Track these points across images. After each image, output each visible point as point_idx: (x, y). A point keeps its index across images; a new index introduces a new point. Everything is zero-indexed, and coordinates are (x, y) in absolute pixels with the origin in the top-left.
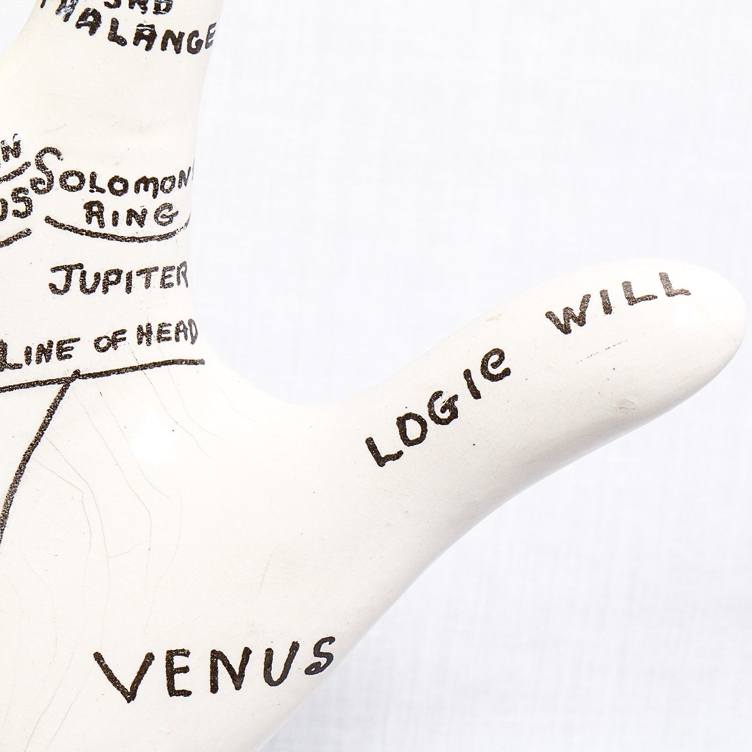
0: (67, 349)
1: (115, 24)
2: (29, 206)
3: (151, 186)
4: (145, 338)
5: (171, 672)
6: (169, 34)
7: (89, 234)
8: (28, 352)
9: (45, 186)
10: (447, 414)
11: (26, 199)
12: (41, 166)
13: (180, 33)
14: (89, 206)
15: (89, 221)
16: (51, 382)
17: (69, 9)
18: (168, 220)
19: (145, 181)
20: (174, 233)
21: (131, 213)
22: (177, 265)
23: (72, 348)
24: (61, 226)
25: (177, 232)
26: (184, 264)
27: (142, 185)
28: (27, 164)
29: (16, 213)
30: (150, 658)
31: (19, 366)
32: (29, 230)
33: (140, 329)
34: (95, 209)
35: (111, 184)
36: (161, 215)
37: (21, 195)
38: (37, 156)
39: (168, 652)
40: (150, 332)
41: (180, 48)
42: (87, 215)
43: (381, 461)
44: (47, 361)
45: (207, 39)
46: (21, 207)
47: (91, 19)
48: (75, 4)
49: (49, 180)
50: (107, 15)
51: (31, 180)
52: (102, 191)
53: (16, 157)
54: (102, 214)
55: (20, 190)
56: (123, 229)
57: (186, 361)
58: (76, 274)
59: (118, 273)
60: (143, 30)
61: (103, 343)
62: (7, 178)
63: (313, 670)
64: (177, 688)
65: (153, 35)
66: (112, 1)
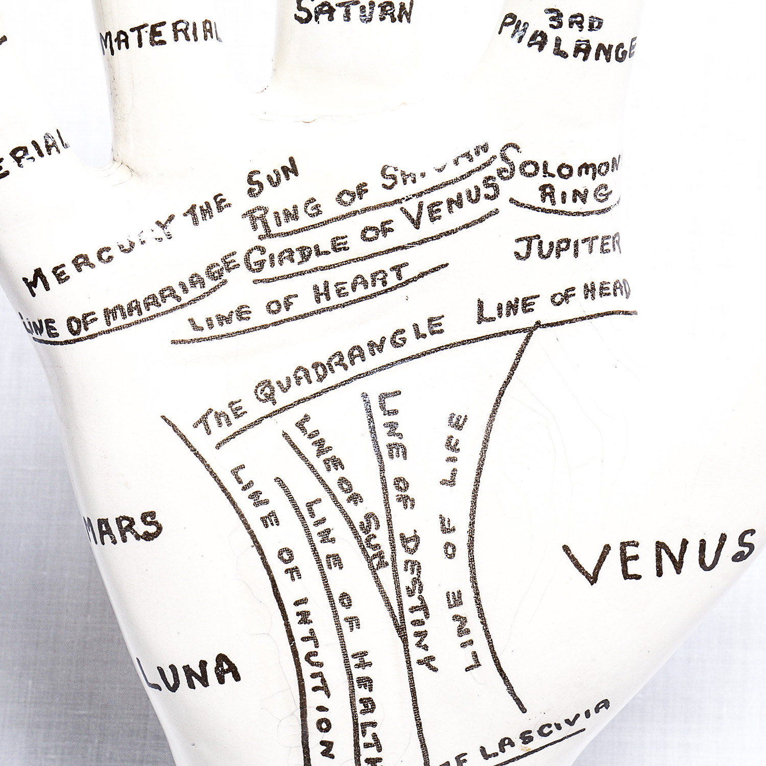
0: (529, 304)
1: (558, 41)
2: (496, 190)
3: (591, 170)
4: (590, 294)
5: (625, 560)
6: (601, 47)
7: (544, 210)
8: (500, 308)
9: (509, 174)
11: (494, 185)
12: (505, 158)
13: (609, 45)
14: (543, 188)
15: (544, 200)
16: (519, 331)
17: (522, 33)
18: (604, 197)
19: (585, 167)
20: (609, 209)
21: (576, 193)
22: (612, 235)
23: (534, 303)
24: (522, 205)
25: (611, 207)
26: (617, 234)
28: (494, 157)
29: (487, 197)
30: (607, 548)
31: (493, 319)
32: (497, 209)
33: (586, 286)
34: (548, 190)
35: (559, 170)
36: (599, 193)
37: (490, 182)
38: (501, 151)
39: (621, 543)
40: (593, 289)
41: (610, 58)
42: (541, 196)
44: (515, 314)
45: (630, 51)
46: (491, 191)
47: (539, 39)
48: (526, 28)
49: (511, 169)
50: (552, 35)
51: (498, 170)
52: (553, 176)
53: (485, 152)
54: (553, 194)
55: (490, 178)
56: (570, 206)
57: (623, 312)
58: (535, 243)
59: (568, 241)
60: (581, 45)
61: (558, 299)
62: (479, 169)
63: (738, 557)
64: (630, 572)
65: (589, 48)
66: (555, 23)
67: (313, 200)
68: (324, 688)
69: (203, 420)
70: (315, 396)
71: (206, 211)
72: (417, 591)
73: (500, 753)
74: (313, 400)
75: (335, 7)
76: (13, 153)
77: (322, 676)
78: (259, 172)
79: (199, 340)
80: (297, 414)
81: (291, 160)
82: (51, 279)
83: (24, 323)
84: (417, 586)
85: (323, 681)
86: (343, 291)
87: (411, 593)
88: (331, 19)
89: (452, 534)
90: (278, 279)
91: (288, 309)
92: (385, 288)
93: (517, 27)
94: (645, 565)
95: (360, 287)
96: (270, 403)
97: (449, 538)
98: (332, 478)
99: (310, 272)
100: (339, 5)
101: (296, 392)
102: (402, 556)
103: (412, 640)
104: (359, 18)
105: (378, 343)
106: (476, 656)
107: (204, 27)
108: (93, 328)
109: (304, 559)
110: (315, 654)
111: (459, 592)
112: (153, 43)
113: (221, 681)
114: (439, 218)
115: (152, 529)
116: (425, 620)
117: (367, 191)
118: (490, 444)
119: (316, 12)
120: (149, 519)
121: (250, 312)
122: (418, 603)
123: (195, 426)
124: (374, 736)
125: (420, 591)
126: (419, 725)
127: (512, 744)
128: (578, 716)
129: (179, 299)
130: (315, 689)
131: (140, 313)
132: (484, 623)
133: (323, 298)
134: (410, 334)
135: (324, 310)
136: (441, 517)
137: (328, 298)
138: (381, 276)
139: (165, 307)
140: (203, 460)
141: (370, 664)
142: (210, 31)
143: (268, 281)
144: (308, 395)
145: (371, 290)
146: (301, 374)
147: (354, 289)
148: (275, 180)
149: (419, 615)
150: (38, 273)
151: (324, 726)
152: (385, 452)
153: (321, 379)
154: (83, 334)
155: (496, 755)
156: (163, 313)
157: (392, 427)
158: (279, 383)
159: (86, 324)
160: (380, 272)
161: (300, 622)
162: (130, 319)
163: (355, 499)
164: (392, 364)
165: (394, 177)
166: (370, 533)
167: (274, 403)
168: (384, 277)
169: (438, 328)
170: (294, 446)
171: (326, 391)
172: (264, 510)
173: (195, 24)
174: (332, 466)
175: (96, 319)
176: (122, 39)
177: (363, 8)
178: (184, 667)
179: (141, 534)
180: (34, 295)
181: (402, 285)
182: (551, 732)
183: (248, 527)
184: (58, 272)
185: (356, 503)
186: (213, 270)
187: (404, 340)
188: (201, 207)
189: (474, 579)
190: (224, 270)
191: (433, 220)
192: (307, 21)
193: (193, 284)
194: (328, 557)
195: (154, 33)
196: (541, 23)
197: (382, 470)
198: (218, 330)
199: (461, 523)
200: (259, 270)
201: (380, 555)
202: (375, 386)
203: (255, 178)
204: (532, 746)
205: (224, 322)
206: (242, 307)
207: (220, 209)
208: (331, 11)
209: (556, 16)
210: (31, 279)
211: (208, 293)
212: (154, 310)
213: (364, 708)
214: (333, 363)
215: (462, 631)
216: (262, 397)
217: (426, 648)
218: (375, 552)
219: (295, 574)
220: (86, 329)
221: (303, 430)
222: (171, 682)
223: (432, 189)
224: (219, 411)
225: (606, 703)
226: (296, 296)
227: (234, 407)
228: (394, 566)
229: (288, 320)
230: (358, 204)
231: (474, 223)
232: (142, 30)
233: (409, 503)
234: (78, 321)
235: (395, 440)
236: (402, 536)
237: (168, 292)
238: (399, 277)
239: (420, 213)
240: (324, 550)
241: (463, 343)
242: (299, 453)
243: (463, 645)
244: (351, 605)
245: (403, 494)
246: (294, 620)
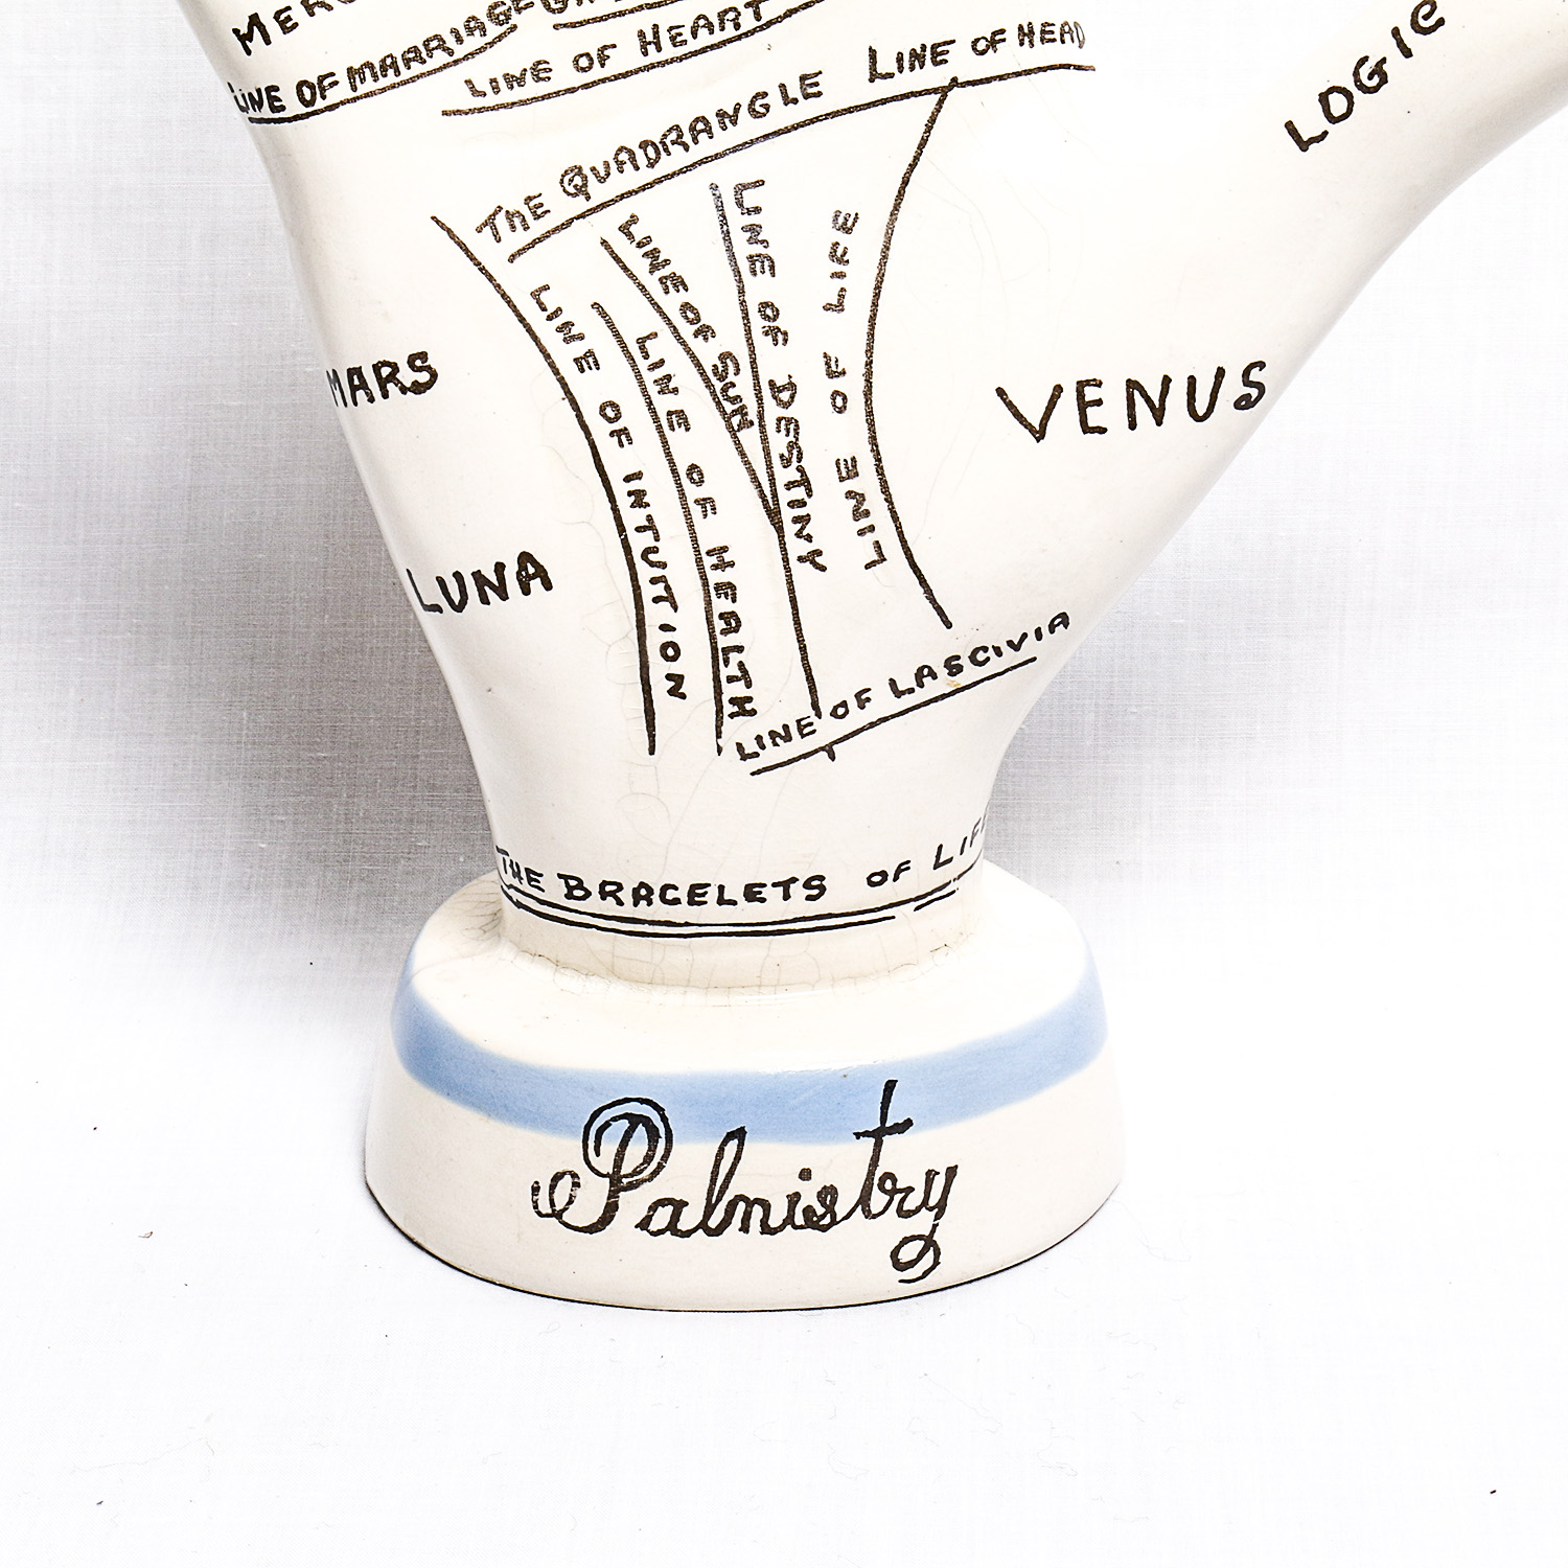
0: (942, 53)
4: (1026, 39)
5: (1083, 405)
8: (900, 58)
10: (1376, 80)
16: (928, 92)
23: (948, 52)
30: (1058, 389)
31: (891, 75)
33: (1021, 28)
39: (1078, 383)
40: (1031, 32)
43: (1304, 145)
44: (921, 68)
57: (1074, 66)
61: (981, 45)
63: (1243, 404)
64: (1091, 424)
68: (669, 598)
69: (490, 222)
70: (643, 188)
72: (794, 459)
73: (917, 689)
74: (641, 194)
77: (666, 582)
79: (480, 110)
80: (620, 213)
82: (273, 28)
83: (236, 98)
84: (795, 452)
85: (668, 588)
86: (679, 39)
87: (786, 463)
89: (841, 378)
90: (588, 22)
91: (603, 65)
92: (739, 32)
94: (1110, 412)
95: (703, 32)
96: (582, 198)
97: (838, 384)
98: (672, 302)
99: (631, 11)
101: (619, 183)
102: (773, 411)
103: (790, 529)
105: (731, 113)
106: (880, 547)
108: (334, 95)
109: (635, 416)
110: (655, 550)
111: (853, 459)
113: (526, 591)
115: (424, 377)
116: (806, 499)
118: (890, 253)
120: (418, 363)
121: (551, 70)
122: (797, 476)
123: (479, 230)
124: (741, 665)
125: (799, 460)
126: (803, 649)
127: (934, 676)
128: (1025, 636)
129: (451, 53)
130: (656, 600)
131: (397, 73)
132: (889, 500)
133: (651, 48)
134: (775, 99)
135: (652, 66)
136: (825, 355)
137: (659, 49)
138: (731, 15)
139: (431, 64)
140: (491, 278)
141: (732, 564)
143: (573, 25)
144: (635, 187)
145: (719, 36)
146: (624, 157)
147: (694, 35)
149: (799, 493)
150: (254, 20)
151: (670, 652)
152: (744, 266)
153: (651, 165)
154: (320, 104)
155: (911, 691)
156: (430, 73)
157: (753, 230)
158: (593, 169)
159: (323, 90)
160: (731, 9)
161: (632, 506)
162: (383, 82)
163: (705, 332)
164: (752, 142)
166: (727, 381)
167: (588, 198)
168: (737, 18)
169: (814, 90)
170: (617, 259)
171: (659, 181)
172: (578, 349)
174: (671, 287)
175: (336, 83)
178: (473, 574)
179: (408, 385)
180: (249, 52)
181: (761, 28)
182: (988, 659)
183: (556, 372)
184: (282, 17)
185: (706, 339)
186: (497, 11)
187: (767, 107)
189: (873, 440)
190: (513, 11)
193: (471, 32)
194: (670, 413)
197: (742, 292)
198: (506, 95)
199: (854, 365)
200: (561, 10)
201: (742, 411)
202: (728, 173)
204: (962, 679)
205: (515, 84)
206: (539, 63)
210: (244, 30)
211: (491, 44)
212: (417, 68)
213: (725, 627)
214: (668, 141)
215: (859, 513)
216: (571, 190)
217: (809, 538)
218: (736, 407)
219: (623, 437)
220: (324, 97)
221: (630, 236)
222: (456, 598)
224: (511, 211)
225: (1064, 619)
226: (614, 46)
227: (532, 204)
228: (762, 427)
229: (603, 81)
233: (780, 337)
234: (311, 87)
235: (758, 249)
236: (772, 383)
237: (435, 43)
238: (758, 17)
240: (664, 404)
241: (849, 110)
242: (625, 268)
243: (861, 533)
244: (703, 481)
245: (772, 324)
246: (624, 502)
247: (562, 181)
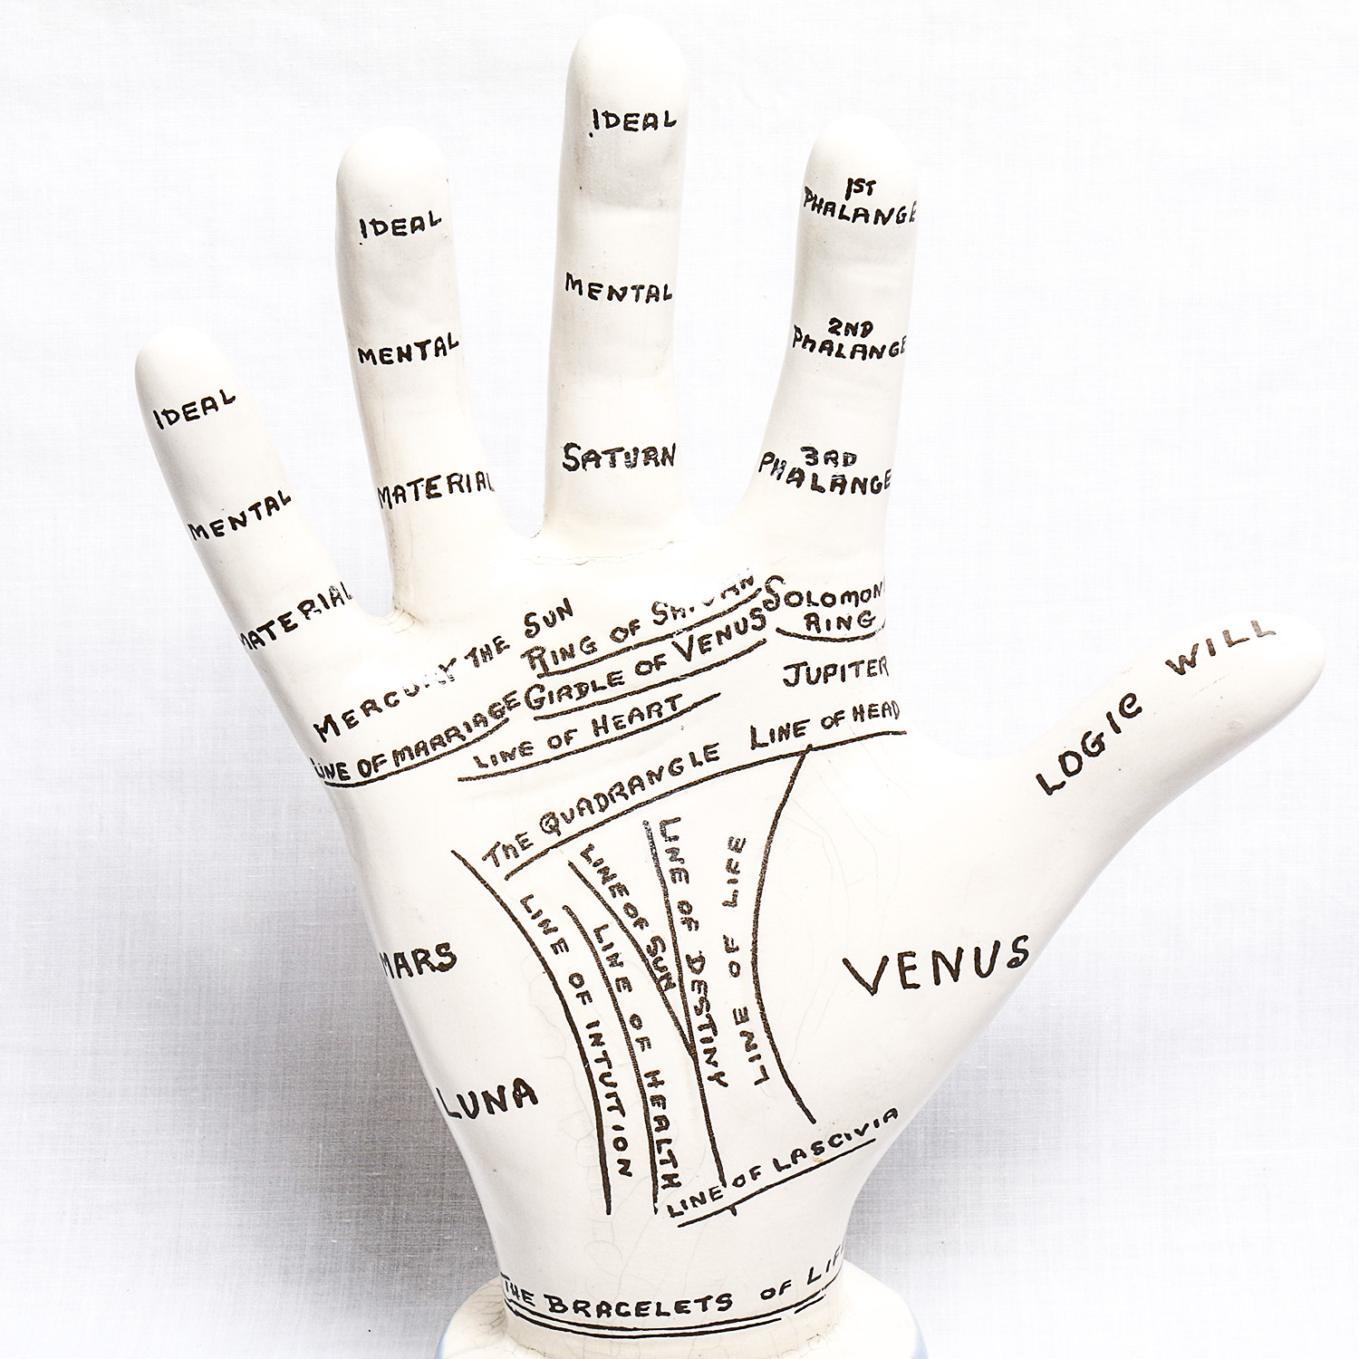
0: (802, 728)
1: (815, 476)
2: (763, 621)
3: (853, 598)
4: (859, 716)
5: (903, 970)
6: (856, 480)
7: (810, 638)
8: (772, 733)
9: (774, 605)
10: (1097, 748)
11: (761, 616)
12: (770, 590)
13: (864, 479)
14: (807, 617)
15: (809, 629)
16: (792, 755)
17: (780, 471)
18: (868, 623)
19: (848, 594)
20: (874, 634)
21: (840, 620)
22: (878, 658)
23: (805, 727)
24: (788, 634)
25: (876, 632)
26: (884, 658)
27: (846, 598)
28: (760, 590)
29: (754, 627)
30: (885, 959)
31: (766, 745)
32: (765, 639)
33: (855, 709)
34: (813, 619)
35: (823, 599)
36: (862, 619)
37: (757, 613)
38: (766, 583)
39: (899, 954)
40: (862, 711)
41: (866, 490)
42: (807, 624)
43: (1049, 791)
44: (787, 739)
45: (885, 482)
46: (758, 622)
48: (785, 466)
49: (776, 600)
50: (809, 471)
51: (763, 602)
52: (817, 605)
53: (750, 585)
54: (818, 622)
55: (756, 609)
56: (835, 633)
57: (892, 732)
58: (803, 670)
59: (835, 666)
60: (837, 480)
61: (828, 722)
62: (746, 601)
63: (1014, 963)
64: (909, 982)
65: (845, 482)
66: (811, 461)
67: (588, 638)
68: (619, 1107)
69: (492, 853)
70: (597, 826)
71: (486, 653)
72: (704, 1009)
73: (793, 1165)
74: (596, 830)
75: (601, 455)
76: (301, 607)
77: (617, 1096)
78: (535, 614)
79: (484, 777)
80: (581, 843)
81: (566, 601)
82: (341, 725)
83: (315, 768)
84: (705, 1004)
85: (618, 1101)
86: (620, 724)
87: (699, 1012)
88: (598, 466)
89: (736, 952)
90: (557, 715)
91: (568, 744)
92: (661, 719)
93: (776, 465)
94: (922, 974)
95: (637, 719)
96: (555, 834)
97: (734, 957)
98: (618, 904)
99: (588, 707)
100: (605, 453)
101: (580, 823)
102: (689, 976)
103: (702, 1058)
104: (624, 464)
105: (657, 773)
106: (764, 1070)
107: (478, 478)
108: (383, 770)
109: (594, 983)
110: (609, 1075)
111: (745, 1009)
112: (429, 496)
113: (520, 1105)
114: (710, 649)
115: (447, 960)
116: (713, 1037)
117: (639, 627)
118: (768, 865)
119: (583, 460)
120: (443, 950)
121: (532, 748)
122: (707, 1021)
123: (484, 859)
124: (670, 1152)
125: (708, 1010)
126: (713, 1140)
127: (804, 1155)
128: (867, 1125)
129: (463, 738)
130: (610, 1109)
131: (427, 753)
132: (770, 1037)
133: (601, 731)
134: (687, 762)
135: (602, 743)
136: (725, 937)
137: (607, 732)
138: (656, 707)
139: (450, 746)
140: (493, 892)
141: (662, 1083)
142: (483, 482)
143: (548, 717)
144: (592, 826)
145: (647, 722)
146: (584, 805)
147: (631, 722)
148: (551, 621)
149: (708, 1033)
150: (328, 719)
151: (621, 1144)
152: (668, 877)
153: (602, 810)
154: (374, 775)
155: (789, 1166)
156: (449, 753)
157: (673, 852)
158: (562, 814)
159: (376, 767)
160: (656, 704)
161: (593, 1045)
162: (417, 760)
163: (641, 923)
164: (671, 792)
165: (664, 613)
166: (657, 956)
167: (559, 834)
168: (660, 709)
169: (714, 756)
170: (580, 875)
171: (608, 820)
172: (554, 938)
173: (468, 476)
174: (617, 893)
175: (385, 761)
176: (399, 493)
177: (627, 455)
178: (482, 1093)
179: (436, 965)
180: (325, 740)
181: (676, 716)
182: (842, 1142)
183: (539, 954)
184: (348, 717)
185: (642, 928)
186: (495, 709)
187: (681, 768)
188: (481, 650)
189: (759, 996)
190: (506, 709)
191: (703, 652)
192: (574, 469)
193: (477, 724)
194: (617, 980)
195: (430, 486)
196: (799, 460)
197: (666, 894)
198: (502, 766)
199: (745, 943)
200: (539, 708)
201: (668, 977)
202: (655, 813)
203: (532, 620)
204: (824, 1157)
205: (508, 758)
206: (524, 743)
207: (499, 651)
208: (598, 458)
209: (811, 453)
210: (321, 726)
211: (492, 732)
212: (440, 749)
213: (658, 1126)
214: (614, 793)
215: (749, 1047)
216: (548, 829)
217: (715, 1064)
218: (663, 974)
219: (586, 998)
220: (377, 771)
221: (589, 859)
222: (471, 1109)
223: (702, 623)
224: (506, 845)
225: (894, 1113)
226: (576, 730)
227: (520, 840)
228: (682, 987)
229: (568, 754)
230: (631, 641)
231: (744, 653)
232: (418, 485)
233: (693, 925)
234: (368, 764)
235: (677, 865)
236: (688, 957)
237: (452, 732)
238: (674, 708)
239: (691, 646)
240: (613, 973)
241: (738, 769)
242: (585, 881)
243: (751, 1060)
244: (641, 1026)
245: (687, 916)
246: (587, 1042)
247: (541, 823)
